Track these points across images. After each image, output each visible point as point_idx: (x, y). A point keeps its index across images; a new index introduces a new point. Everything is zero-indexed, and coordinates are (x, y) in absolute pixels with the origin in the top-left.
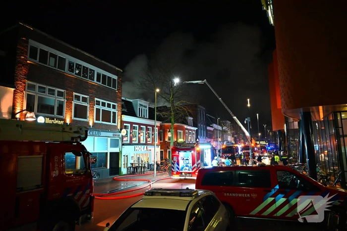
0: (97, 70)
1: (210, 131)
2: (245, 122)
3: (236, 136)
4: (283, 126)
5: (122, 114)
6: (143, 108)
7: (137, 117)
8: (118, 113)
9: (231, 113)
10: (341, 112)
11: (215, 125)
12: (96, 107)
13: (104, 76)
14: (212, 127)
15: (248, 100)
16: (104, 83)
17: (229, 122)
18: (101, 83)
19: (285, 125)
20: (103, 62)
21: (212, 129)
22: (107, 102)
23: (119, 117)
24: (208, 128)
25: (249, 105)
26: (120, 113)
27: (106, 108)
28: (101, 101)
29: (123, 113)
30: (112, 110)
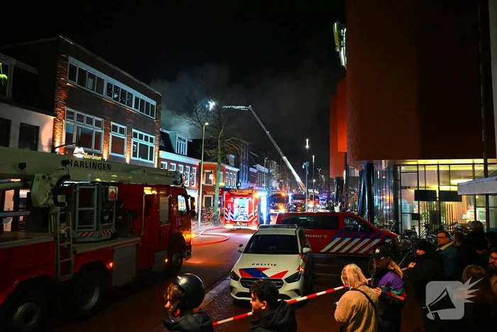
0: (136, 94)
1: (253, 173)
2: (303, 167)
3: (281, 181)
4: (342, 173)
5: (160, 150)
6: (182, 142)
7: (174, 153)
8: (156, 148)
9: (281, 153)
10: (400, 165)
11: (259, 166)
12: (133, 140)
13: (142, 101)
14: (255, 168)
15: (307, 140)
16: (142, 110)
17: (275, 163)
18: (138, 111)
19: (345, 171)
20: (142, 83)
21: (255, 171)
22: (144, 134)
23: (157, 153)
24: (251, 169)
25: (307, 147)
26: (157, 148)
27: (144, 142)
28: (139, 132)
29: (161, 148)
30: (149, 144)
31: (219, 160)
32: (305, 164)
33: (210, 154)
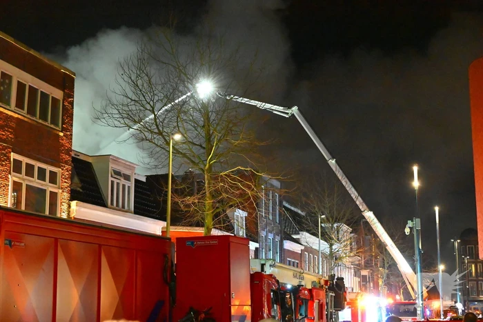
0: (18, 75)
1: (293, 254)
2: (407, 231)
3: (365, 272)
5: (72, 199)
6: (123, 181)
7: (106, 206)
8: (64, 196)
9: (359, 202)
11: (305, 237)
12: (13, 178)
13: (33, 91)
14: (297, 241)
15: (415, 169)
16: (31, 111)
17: (345, 227)
18: (24, 112)
21: (297, 248)
22: (37, 164)
23: (65, 206)
24: (288, 245)
25: (416, 184)
26: (66, 195)
27: (36, 182)
28: (25, 160)
29: (74, 196)
30: (50, 188)
31: (209, 221)
32: (410, 224)
33: (188, 206)
